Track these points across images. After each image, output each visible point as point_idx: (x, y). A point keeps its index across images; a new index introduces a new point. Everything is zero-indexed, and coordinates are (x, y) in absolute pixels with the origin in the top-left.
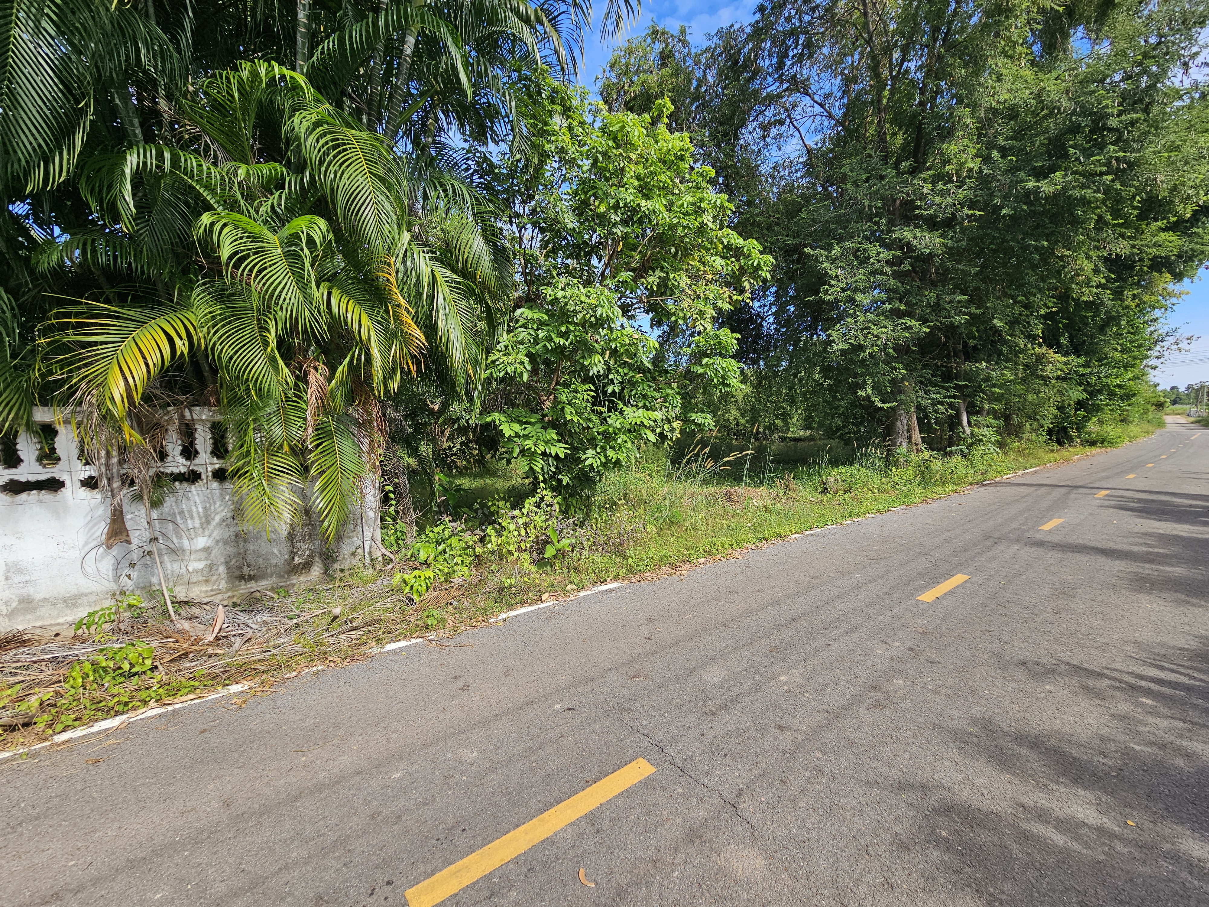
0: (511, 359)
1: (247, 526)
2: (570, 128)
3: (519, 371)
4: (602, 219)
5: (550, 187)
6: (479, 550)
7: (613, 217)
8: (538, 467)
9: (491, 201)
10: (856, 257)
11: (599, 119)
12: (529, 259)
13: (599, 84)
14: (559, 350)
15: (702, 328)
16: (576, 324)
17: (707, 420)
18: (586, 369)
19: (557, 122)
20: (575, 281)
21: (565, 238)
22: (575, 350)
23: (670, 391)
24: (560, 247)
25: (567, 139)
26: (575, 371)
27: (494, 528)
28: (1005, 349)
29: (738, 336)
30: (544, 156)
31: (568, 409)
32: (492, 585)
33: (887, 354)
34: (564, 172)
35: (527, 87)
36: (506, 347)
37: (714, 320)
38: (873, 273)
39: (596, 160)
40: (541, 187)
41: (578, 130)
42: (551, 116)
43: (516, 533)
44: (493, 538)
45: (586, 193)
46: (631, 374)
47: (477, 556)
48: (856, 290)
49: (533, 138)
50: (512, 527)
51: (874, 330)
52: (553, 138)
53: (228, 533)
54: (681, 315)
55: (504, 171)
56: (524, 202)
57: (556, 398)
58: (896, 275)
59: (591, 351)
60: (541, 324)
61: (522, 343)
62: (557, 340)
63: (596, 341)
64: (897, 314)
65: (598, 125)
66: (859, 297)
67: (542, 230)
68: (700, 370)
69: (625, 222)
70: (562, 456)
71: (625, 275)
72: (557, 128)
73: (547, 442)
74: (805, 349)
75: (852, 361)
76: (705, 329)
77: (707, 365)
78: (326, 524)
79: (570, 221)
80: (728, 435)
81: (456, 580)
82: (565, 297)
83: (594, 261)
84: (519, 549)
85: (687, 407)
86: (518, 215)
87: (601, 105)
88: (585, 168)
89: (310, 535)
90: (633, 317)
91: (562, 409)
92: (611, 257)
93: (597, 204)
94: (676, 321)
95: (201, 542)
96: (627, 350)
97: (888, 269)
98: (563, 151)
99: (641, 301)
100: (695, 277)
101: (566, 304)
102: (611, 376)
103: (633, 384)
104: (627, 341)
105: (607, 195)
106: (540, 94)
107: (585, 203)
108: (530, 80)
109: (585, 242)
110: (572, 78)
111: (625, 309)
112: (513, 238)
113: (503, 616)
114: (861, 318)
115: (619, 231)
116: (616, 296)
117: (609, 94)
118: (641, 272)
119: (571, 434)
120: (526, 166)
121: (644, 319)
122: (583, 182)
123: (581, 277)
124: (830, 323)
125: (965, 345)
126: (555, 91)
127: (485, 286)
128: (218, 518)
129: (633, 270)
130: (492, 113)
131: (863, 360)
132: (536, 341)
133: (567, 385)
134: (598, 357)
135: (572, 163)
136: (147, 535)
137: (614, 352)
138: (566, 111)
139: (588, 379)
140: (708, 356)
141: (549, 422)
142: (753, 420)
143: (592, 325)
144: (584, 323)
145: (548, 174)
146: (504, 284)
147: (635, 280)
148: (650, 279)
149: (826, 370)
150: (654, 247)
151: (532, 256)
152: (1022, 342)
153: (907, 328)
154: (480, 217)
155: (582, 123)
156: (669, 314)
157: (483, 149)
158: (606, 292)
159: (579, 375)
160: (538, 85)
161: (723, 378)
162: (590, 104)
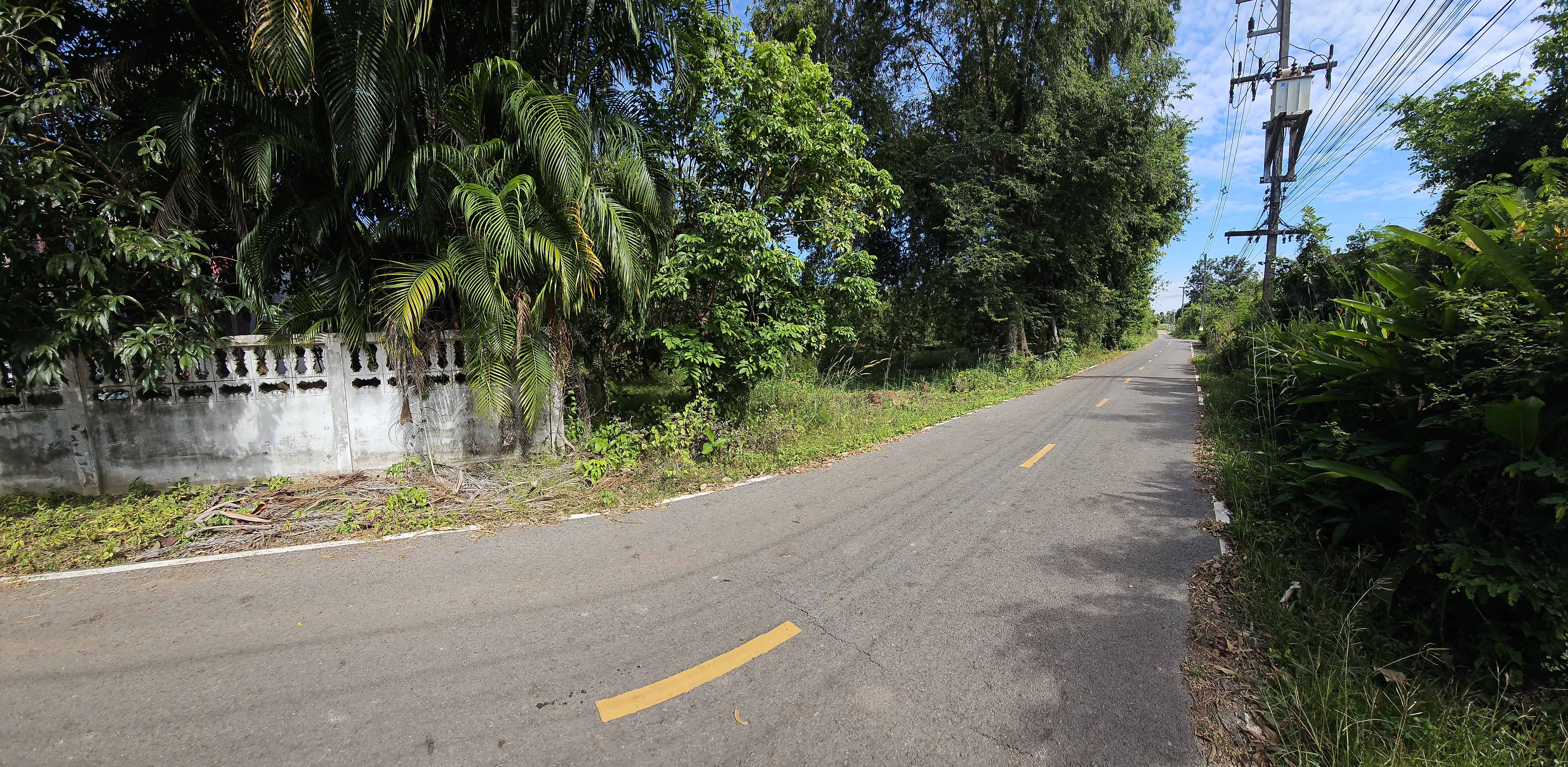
0: (673, 280)
1: (475, 417)
2: (724, 59)
3: (679, 290)
4: (753, 147)
5: (706, 117)
6: (644, 446)
7: (762, 143)
8: (697, 374)
9: (655, 137)
10: (973, 196)
11: (750, 49)
12: (688, 188)
13: (750, 15)
14: (715, 269)
15: (843, 249)
16: (730, 246)
17: (848, 332)
18: (740, 287)
19: (712, 54)
20: (729, 205)
21: (720, 166)
22: (729, 270)
23: (815, 307)
24: (715, 175)
25: (722, 69)
26: (730, 290)
27: (657, 428)
28: (1077, 281)
29: (875, 257)
30: (701, 88)
31: (724, 324)
32: (656, 475)
33: (999, 279)
34: (719, 102)
35: (685, 22)
36: (668, 269)
37: (855, 244)
38: (986, 211)
39: (747, 89)
40: (698, 119)
41: (731, 61)
42: (707, 49)
43: (677, 433)
44: (657, 436)
45: (738, 122)
46: (780, 291)
47: (642, 451)
48: (973, 224)
49: (691, 72)
50: (673, 427)
51: (988, 258)
52: (708, 70)
53: (465, 420)
54: (825, 237)
55: (666, 108)
56: (682, 137)
57: (712, 314)
58: (1003, 215)
59: (744, 271)
60: (699, 247)
61: (682, 265)
62: (713, 261)
63: (749, 262)
64: (1004, 247)
65: (749, 54)
66: (975, 230)
67: (699, 160)
68: (842, 288)
69: (773, 148)
70: (718, 366)
71: (774, 199)
72: (712, 60)
73: (704, 354)
74: (934, 272)
75: (971, 283)
76: (846, 250)
77: (848, 283)
78: (527, 417)
79: (724, 149)
80: (872, 345)
81: (626, 469)
82: (720, 221)
83: (746, 187)
84: (679, 446)
85: (833, 321)
86: (678, 147)
87: (752, 35)
88: (737, 98)
89: (514, 426)
90: (781, 239)
91: (718, 324)
92: (761, 182)
93: (748, 132)
94: (820, 242)
95: (449, 425)
96: (775, 269)
97: (996, 210)
98: (717, 82)
99: (789, 224)
100: (837, 202)
101: (721, 227)
102: (761, 294)
103: (782, 300)
104: (776, 261)
105: (757, 122)
106: (697, 28)
107: (737, 132)
108: (688, 14)
109: (738, 169)
110: (726, 8)
111: (775, 232)
112: (673, 170)
113: (667, 501)
114: (978, 248)
115: (767, 156)
116: (766, 219)
117: (759, 24)
118: (788, 197)
119: (726, 347)
120: (685, 101)
121: (792, 241)
122: (736, 110)
123: (734, 202)
124: (954, 250)
125: (1055, 276)
126: (710, 23)
127: (649, 214)
128: (458, 409)
129: (783, 194)
130: (655, 53)
131: (981, 283)
132: (695, 263)
133: (722, 303)
134: (749, 276)
135: (725, 93)
136: (420, 418)
137: (764, 271)
138: (720, 43)
139: (741, 297)
140: (850, 275)
141: (706, 335)
142: (893, 333)
143: (744, 247)
144: (737, 245)
145: (704, 106)
146: (666, 212)
147: (783, 203)
148: (797, 203)
149: (953, 291)
150: (801, 173)
151: (690, 184)
152: (1087, 277)
153: (1014, 259)
154: (645, 153)
155: (735, 54)
156: (814, 236)
157: (647, 90)
158: (757, 215)
159: (733, 293)
160: (695, 19)
161: (863, 295)
162: (742, 34)
